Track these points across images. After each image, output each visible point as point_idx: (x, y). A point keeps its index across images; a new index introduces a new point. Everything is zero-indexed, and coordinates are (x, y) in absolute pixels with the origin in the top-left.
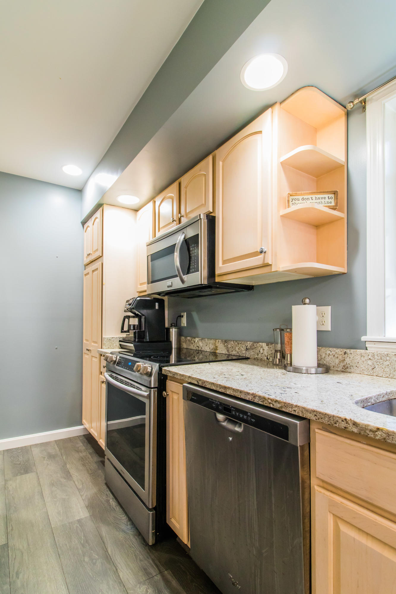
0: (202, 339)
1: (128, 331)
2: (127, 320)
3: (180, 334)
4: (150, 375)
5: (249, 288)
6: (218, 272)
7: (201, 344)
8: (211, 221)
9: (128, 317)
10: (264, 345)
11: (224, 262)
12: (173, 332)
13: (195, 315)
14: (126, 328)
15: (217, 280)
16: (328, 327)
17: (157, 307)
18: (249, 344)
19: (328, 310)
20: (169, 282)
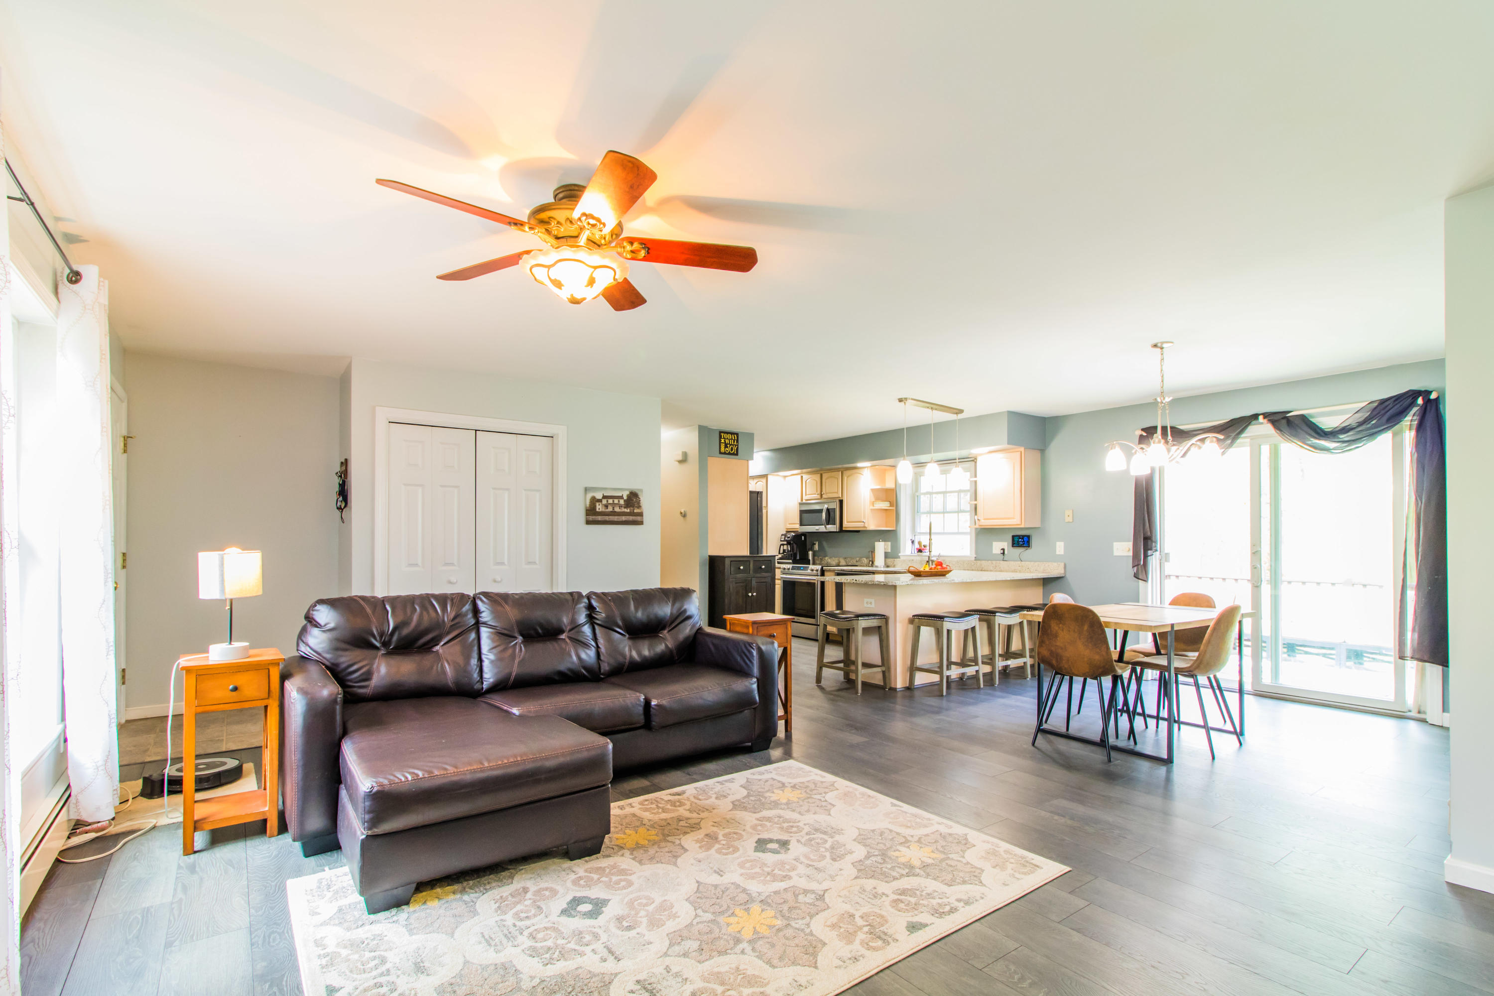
0: (830, 558)
1: (783, 553)
2: (782, 546)
3: (814, 556)
4: (817, 570)
5: (858, 531)
6: (844, 526)
7: (829, 560)
8: (841, 502)
9: (783, 545)
10: (865, 559)
11: (847, 522)
12: (810, 553)
13: (825, 544)
14: (781, 551)
15: (844, 529)
16: (889, 550)
17: (803, 539)
18: (858, 559)
19: (889, 543)
20: (817, 527)
